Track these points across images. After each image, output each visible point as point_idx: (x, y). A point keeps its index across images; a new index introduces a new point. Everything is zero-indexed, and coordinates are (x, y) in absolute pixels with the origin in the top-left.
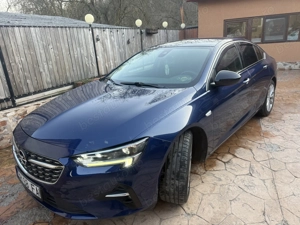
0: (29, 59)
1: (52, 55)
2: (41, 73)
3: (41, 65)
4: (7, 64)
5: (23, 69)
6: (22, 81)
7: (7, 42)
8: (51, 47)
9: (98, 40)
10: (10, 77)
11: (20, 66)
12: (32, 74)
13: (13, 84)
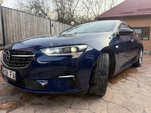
0: (17, 27)
1: (29, 28)
2: (21, 35)
3: (22, 31)
4: (5, 27)
5: (13, 31)
6: (11, 37)
7: (7, 16)
8: (29, 23)
9: (53, 26)
10: (5, 33)
11: (11, 29)
12: (17, 35)
13: (6, 38)
